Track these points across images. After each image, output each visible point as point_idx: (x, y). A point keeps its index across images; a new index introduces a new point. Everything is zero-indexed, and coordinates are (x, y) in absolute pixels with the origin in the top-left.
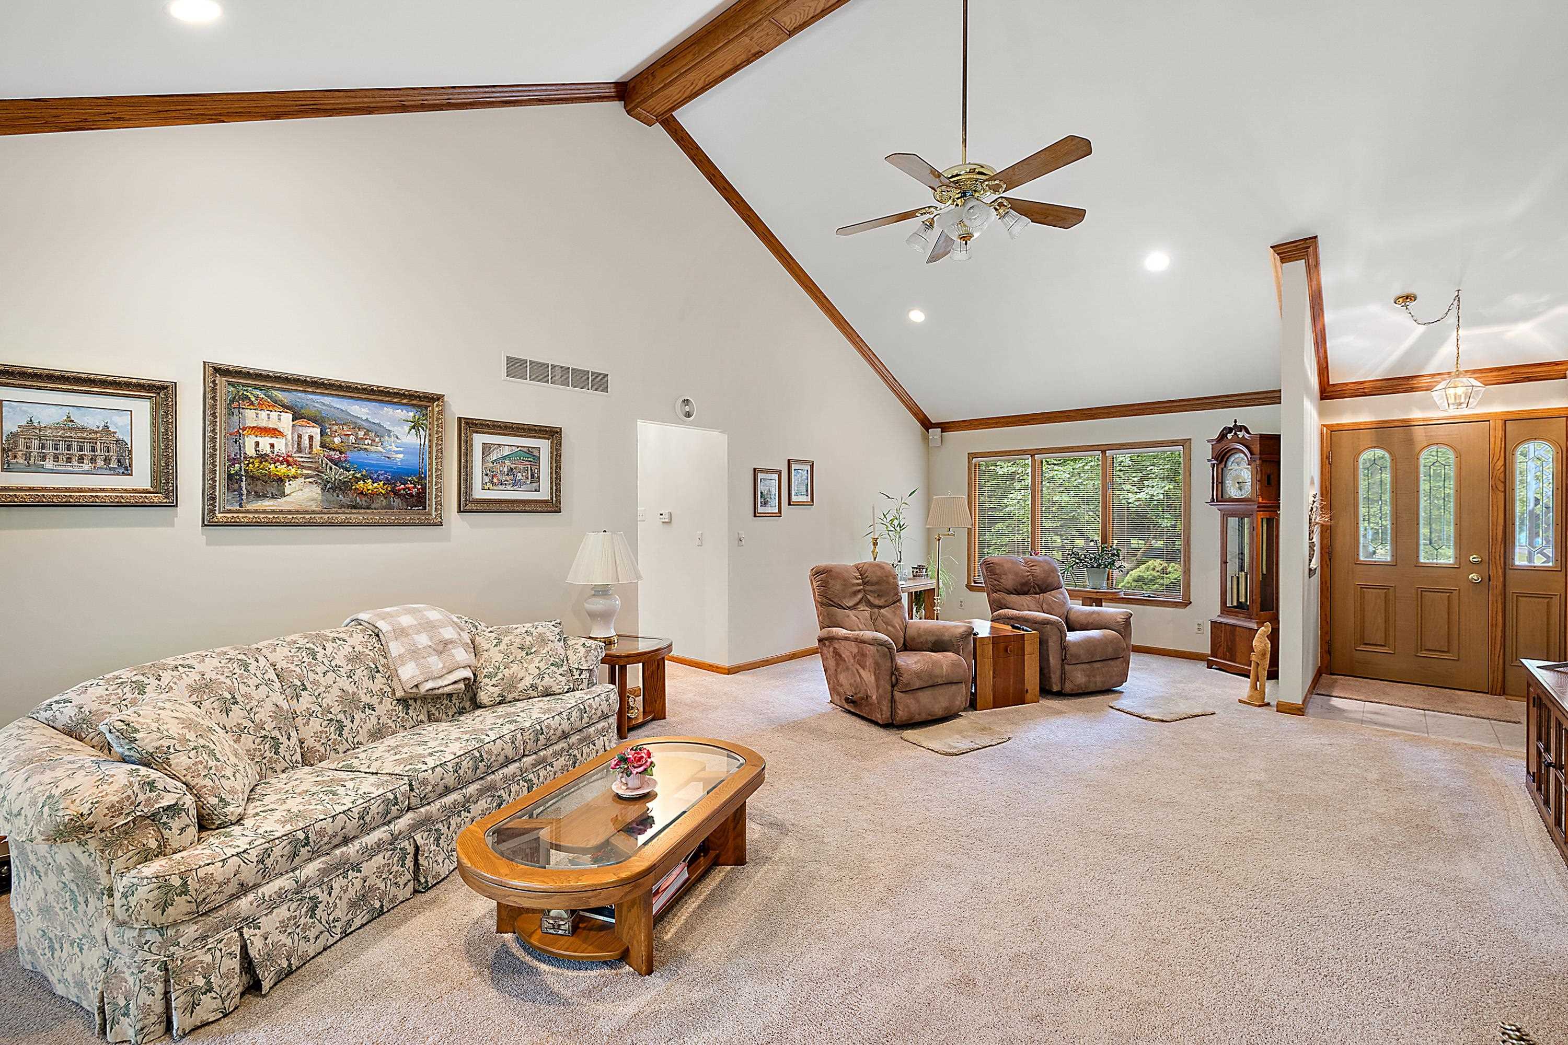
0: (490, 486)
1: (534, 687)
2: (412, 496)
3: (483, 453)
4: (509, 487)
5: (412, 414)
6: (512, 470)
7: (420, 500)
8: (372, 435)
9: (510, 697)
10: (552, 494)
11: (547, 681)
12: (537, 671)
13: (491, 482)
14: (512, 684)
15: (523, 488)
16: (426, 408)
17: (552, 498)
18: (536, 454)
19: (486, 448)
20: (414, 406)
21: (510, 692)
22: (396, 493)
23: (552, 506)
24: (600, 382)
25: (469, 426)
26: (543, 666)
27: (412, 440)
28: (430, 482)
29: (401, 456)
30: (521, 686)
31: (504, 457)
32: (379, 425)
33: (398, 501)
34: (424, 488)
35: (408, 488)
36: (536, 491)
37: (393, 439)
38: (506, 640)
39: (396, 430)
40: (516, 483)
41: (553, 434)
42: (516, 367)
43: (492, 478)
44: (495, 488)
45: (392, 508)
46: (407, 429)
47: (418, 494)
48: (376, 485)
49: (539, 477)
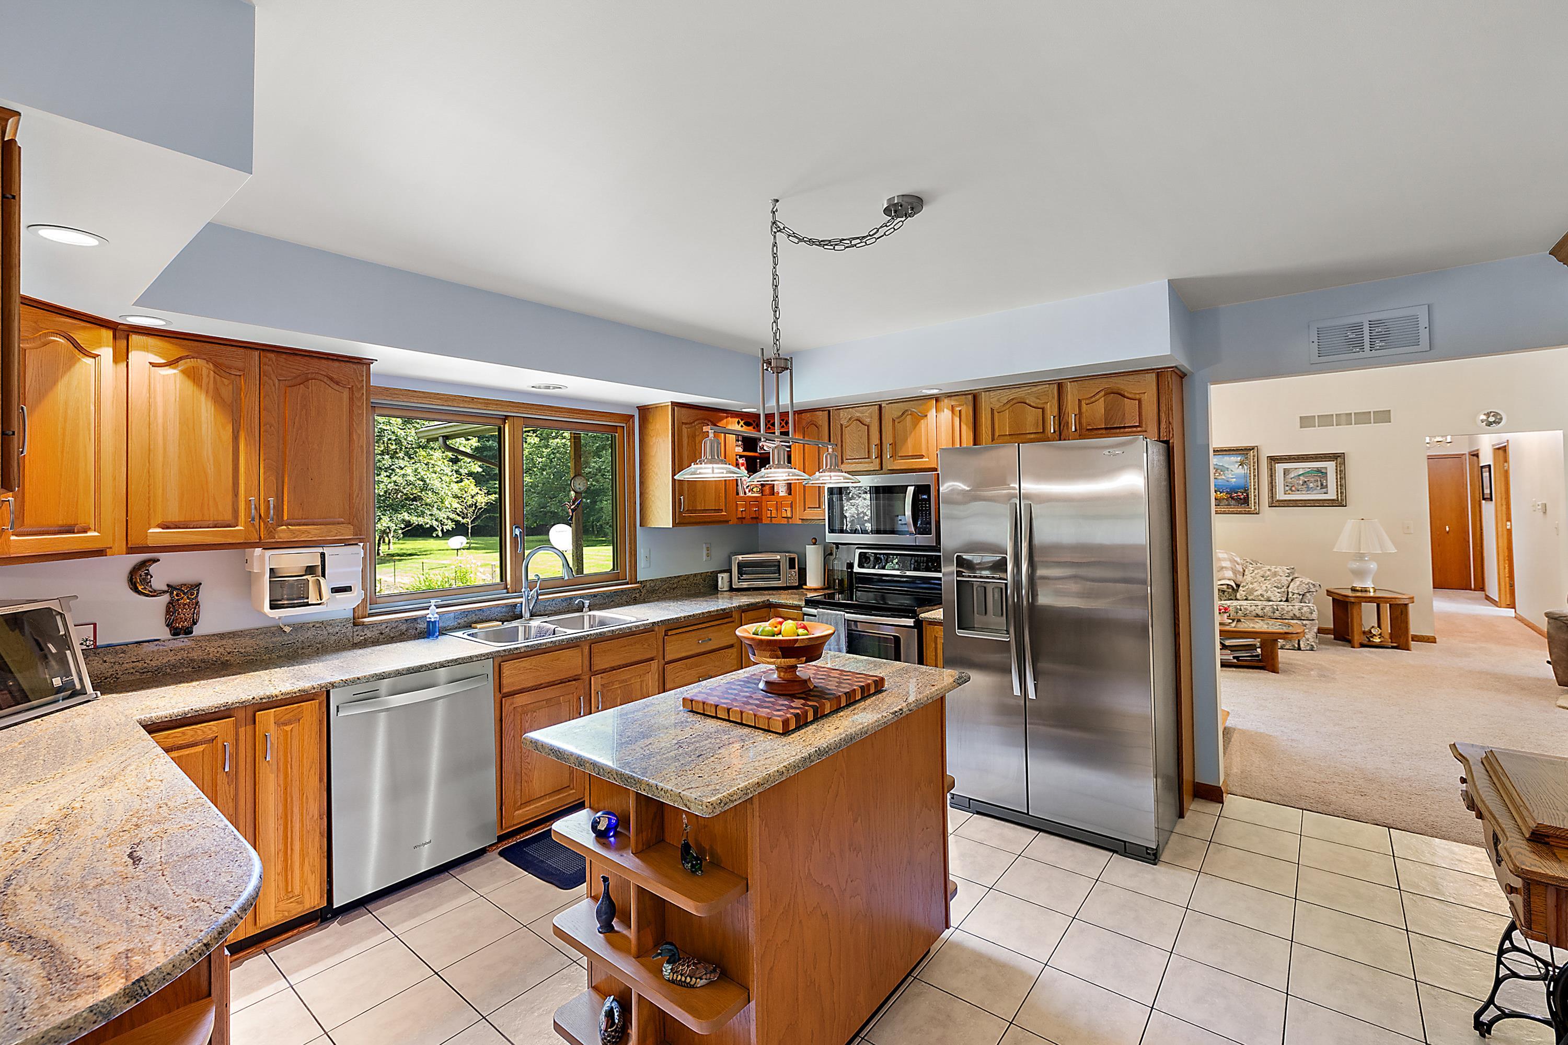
0: (1290, 492)
1: (1262, 595)
2: (1241, 499)
3: (1284, 474)
4: (1304, 492)
5: (1239, 458)
6: (1305, 482)
7: (1246, 501)
8: (1219, 471)
9: (1250, 598)
10: (1337, 495)
11: (1269, 594)
12: (1265, 588)
13: (1291, 489)
14: (1252, 591)
15: (1315, 492)
16: (1247, 454)
17: (1338, 498)
18: (1323, 471)
19: (1286, 472)
20: (1240, 454)
21: (1250, 595)
22: (1233, 498)
23: (1339, 503)
24: (1384, 416)
25: (1273, 460)
26: (1269, 586)
27: (1241, 471)
28: (1251, 492)
29: (1234, 480)
30: (1255, 594)
31: (1300, 475)
32: (1222, 466)
33: (1233, 502)
34: (1248, 495)
35: (1239, 496)
36: (1325, 493)
37: (1230, 472)
38: (1256, 572)
39: (1231, 467)
40: (1308, 489)
41: (1338, 458)
42: (1306, 422)
43: (1290, 488)
44: (1293, 493)
45: (1231, 505)
46: (1237, 466)
47: (1244, 498)
48: (1222, 494)
49: (1327, 485)
